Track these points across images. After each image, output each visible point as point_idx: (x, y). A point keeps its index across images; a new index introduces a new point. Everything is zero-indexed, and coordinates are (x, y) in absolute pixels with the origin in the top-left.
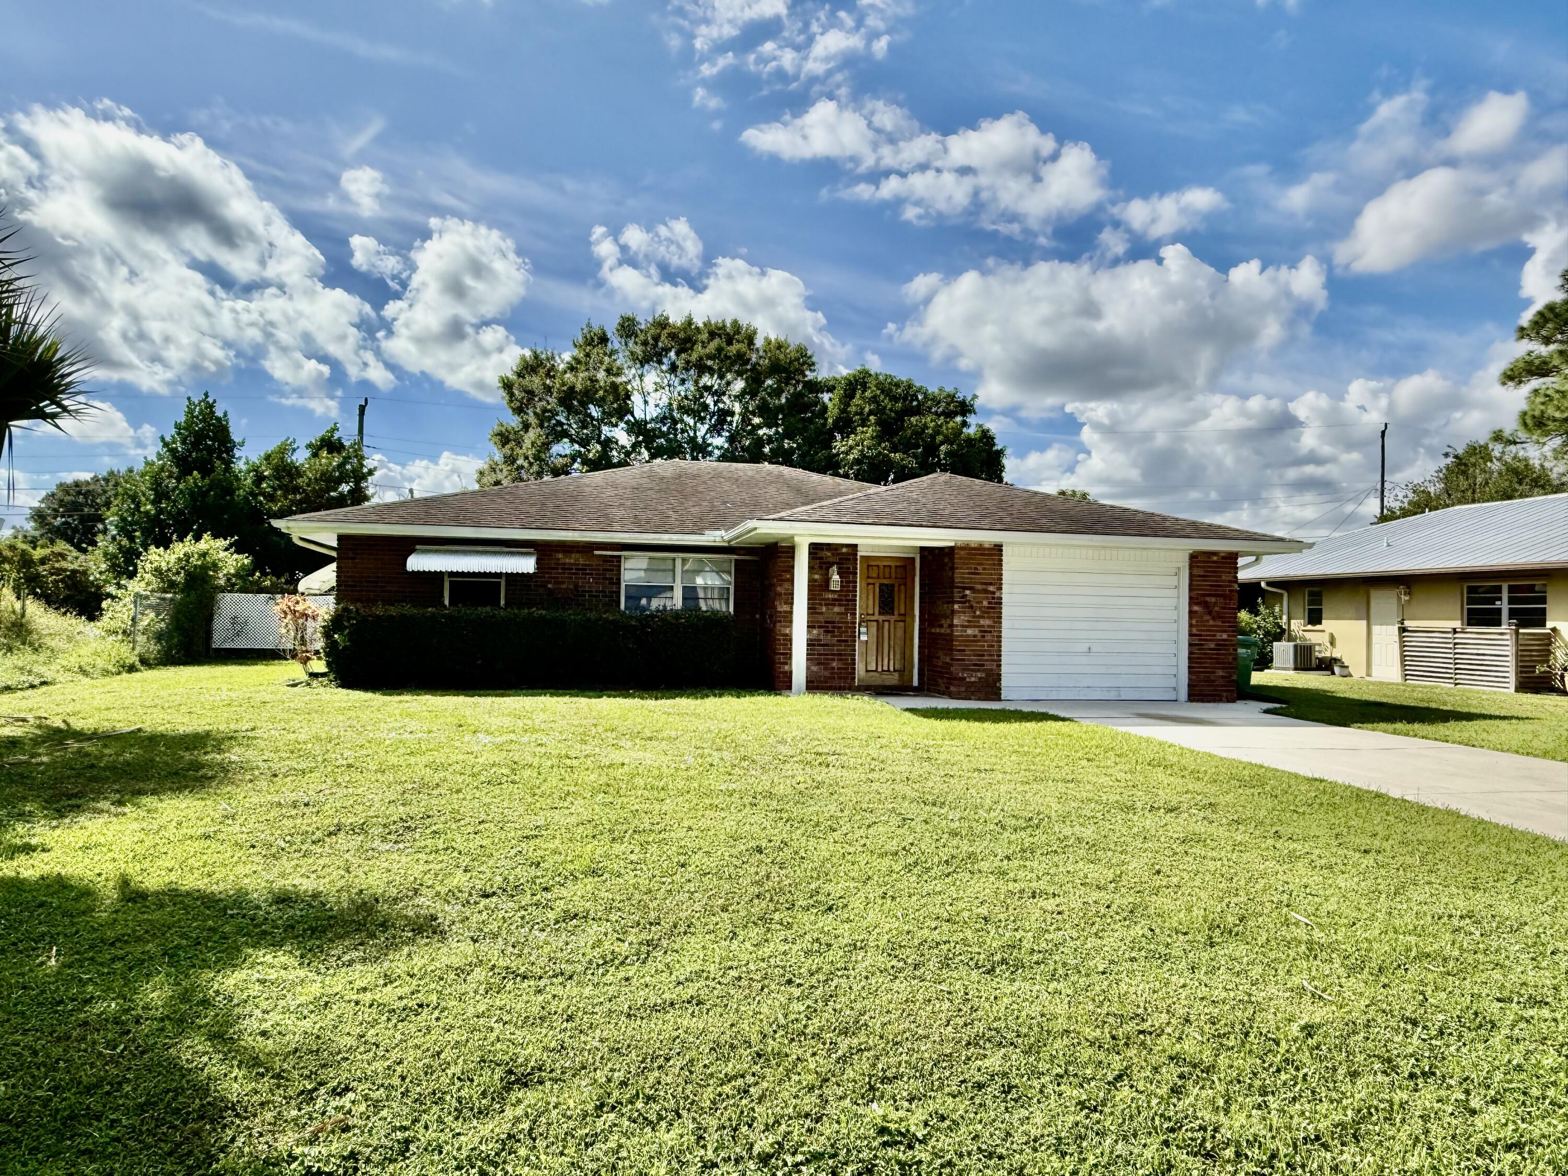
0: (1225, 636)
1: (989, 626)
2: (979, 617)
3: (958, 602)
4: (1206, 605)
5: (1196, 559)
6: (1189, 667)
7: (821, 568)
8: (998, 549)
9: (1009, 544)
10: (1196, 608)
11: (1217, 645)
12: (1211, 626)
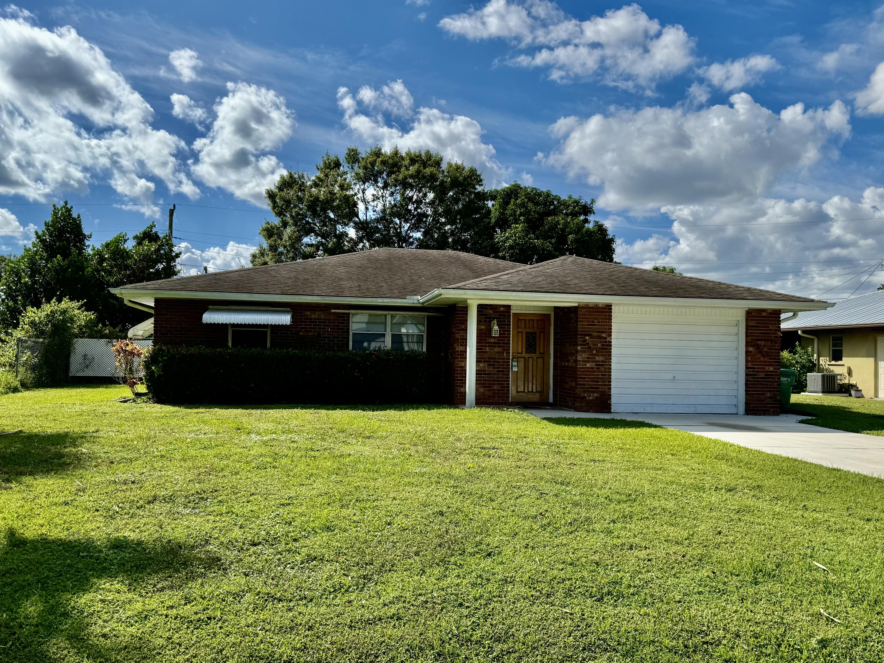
0: (771, 369)
1: (602, 362)
2: (595, 355)
3: (581, 345)
4: (757, 347)
5: (750, 314)
6: (746, 391)
7: (486, 321)
8: (608, 308)
9: (615, 304)
10: (751, 349)
11: (766, 375)
12: (761, 362)
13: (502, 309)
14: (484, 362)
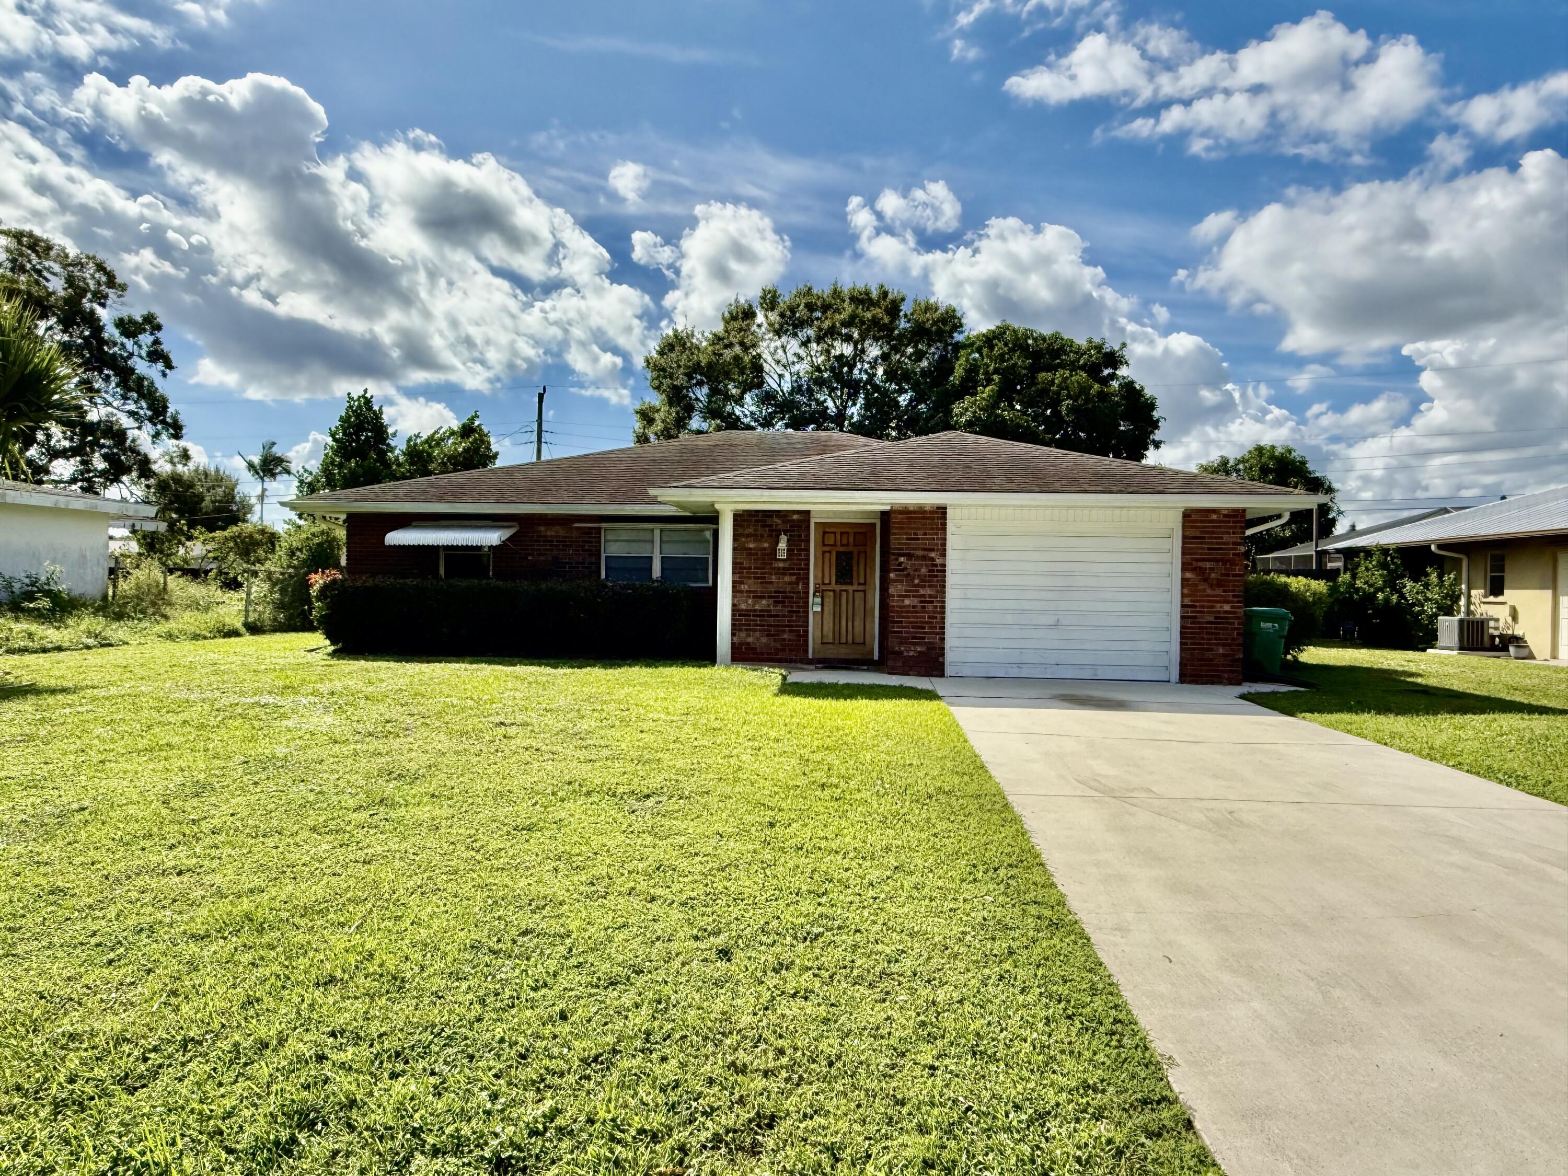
0: (1227, 607)
1: (930, 596)
2: (917, 585)
3: (895, 570)
4: (1200, 571)
5: (1188, 515)
6: (1181, 644)
7: (771, 536)
8: (941, 512)
9: (955, 506)
10: (1188, 575)
11: (1216, 618)
12: (1208, 596)
13: (795, 517)
14: (770, 597)
